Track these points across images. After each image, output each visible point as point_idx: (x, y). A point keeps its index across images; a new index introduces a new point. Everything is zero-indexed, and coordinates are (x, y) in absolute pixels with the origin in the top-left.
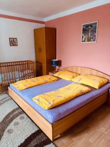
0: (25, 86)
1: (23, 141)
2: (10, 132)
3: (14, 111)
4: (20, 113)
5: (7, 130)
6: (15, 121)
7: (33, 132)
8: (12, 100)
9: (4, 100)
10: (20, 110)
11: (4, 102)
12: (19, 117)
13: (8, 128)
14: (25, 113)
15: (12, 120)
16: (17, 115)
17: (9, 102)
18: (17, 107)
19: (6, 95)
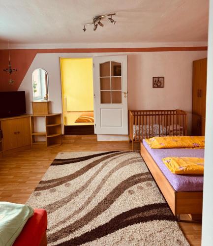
0: (161, 144)
1: (142, 205)
2: (131, 192)
3: (142, 174)
4: (149, 179)
5: (129, 189)
6: (139, 184)
7: (157, 202)
8: (143, 162)
9: (134, 160)
10: (149, 176)
11: (134, 162)
12: (145, 183)
13: (130, 189)
14: (155, 182)
15: (137, 182)
16: (144, 180)
17: (139, 163)
18: (148, 171)
19: (137, 155)
